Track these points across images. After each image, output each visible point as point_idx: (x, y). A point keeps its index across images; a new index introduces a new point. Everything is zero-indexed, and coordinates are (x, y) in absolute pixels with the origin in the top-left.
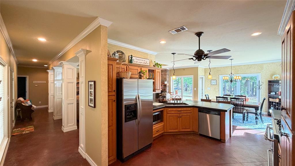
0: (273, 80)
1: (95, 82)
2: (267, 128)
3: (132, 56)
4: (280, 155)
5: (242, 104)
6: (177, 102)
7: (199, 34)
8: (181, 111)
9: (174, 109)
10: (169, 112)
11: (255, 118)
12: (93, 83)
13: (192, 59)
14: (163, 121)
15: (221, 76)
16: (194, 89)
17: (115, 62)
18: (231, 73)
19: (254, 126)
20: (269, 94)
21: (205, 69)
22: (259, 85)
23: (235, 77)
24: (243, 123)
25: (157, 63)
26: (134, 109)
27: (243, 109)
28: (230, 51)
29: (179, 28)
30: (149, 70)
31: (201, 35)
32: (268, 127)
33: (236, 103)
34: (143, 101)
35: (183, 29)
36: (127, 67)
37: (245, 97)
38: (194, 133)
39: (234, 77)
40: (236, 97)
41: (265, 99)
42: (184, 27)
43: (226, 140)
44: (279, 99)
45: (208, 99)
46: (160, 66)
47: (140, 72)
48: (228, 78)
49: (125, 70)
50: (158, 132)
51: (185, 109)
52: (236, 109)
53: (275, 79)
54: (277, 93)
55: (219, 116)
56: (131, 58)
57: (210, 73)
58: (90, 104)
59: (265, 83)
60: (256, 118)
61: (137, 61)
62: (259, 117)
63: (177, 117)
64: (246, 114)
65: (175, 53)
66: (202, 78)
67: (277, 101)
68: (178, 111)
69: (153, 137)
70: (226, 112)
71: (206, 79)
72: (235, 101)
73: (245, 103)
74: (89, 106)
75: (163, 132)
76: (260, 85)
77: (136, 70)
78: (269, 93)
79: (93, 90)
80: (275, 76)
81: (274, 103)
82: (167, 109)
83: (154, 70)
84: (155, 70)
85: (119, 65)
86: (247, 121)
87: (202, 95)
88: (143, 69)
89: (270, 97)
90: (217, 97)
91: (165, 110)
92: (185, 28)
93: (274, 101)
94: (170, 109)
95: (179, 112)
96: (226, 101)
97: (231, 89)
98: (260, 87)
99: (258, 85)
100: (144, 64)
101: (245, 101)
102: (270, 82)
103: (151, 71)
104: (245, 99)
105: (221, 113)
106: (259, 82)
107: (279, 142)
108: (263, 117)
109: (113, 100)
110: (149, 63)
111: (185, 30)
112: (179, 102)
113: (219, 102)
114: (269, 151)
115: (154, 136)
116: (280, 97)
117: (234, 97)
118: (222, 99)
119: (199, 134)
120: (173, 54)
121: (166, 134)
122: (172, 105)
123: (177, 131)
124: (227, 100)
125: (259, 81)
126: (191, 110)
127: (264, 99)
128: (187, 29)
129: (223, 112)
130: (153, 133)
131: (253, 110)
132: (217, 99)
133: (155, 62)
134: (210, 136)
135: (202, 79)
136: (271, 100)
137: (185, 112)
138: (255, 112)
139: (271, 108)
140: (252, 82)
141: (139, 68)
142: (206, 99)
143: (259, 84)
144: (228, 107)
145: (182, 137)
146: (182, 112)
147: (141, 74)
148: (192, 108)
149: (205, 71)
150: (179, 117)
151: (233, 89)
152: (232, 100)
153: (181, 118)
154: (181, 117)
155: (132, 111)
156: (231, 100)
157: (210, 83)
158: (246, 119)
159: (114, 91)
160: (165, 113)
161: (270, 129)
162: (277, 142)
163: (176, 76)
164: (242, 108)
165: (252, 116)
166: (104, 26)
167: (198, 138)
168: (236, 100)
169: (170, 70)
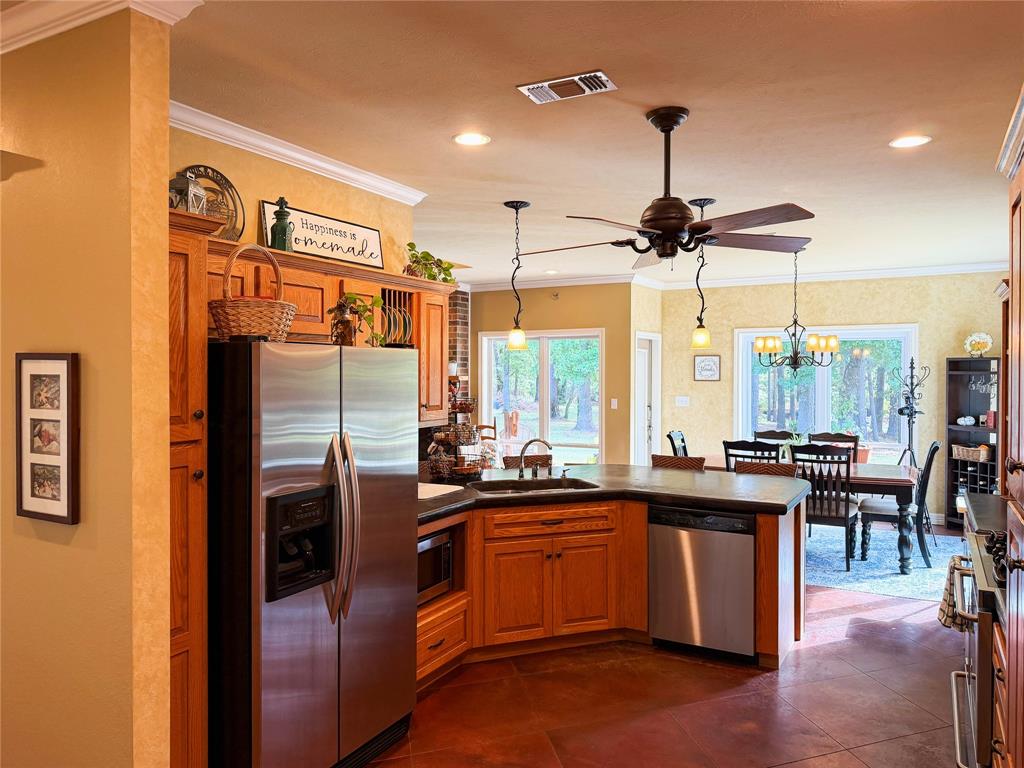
0: (967, 356)
1: (75, 362)
2: (952, 573)
3: (282, 202)
4: (999, 671)
5: (843, 473)
6: (535, 474)
7: (666, 118)
8: (561, 522)
9: (525, 515)
10: (497, 532)
11: (895, 544)
12: (60, 368)
13: (630, 247)
14: (462, 588)
15: (742, 338)
16: (608, 403)
17: (201, 237)
18: (795, 322)
19: (893, 582)
20: (950, 423)
21: (665, 295)
22: (912, 384)
23: (812, 342)
24: (848, 570)
25: (427, 256)
26: (317, 522)
27: (847, 500)
28: (811, 216)
29: (576, 78)
30: (384, 291)
31: (677, 123)
32: (953, 569)
33: (817, 472)
34: (367, 479)
35: (594, 83)
36: (257, 269)
37: (855, 439)
38: (626, 639)
39: (810, 341)
40: (813, 442)
41: (937, 448)
42: (599, 74)
43: (780, 654)
44: (989, 446)
45: (681, 454)
46: (446, 270)
47: (341, 308)
48: (778, 344)
49: (250, 291)
50: (439, 650)
51: (580, 510)
52: (818, 501)
53: (976, 354)
54: (982, 418)
55: (752, 537)
56: (280, 215)
57: (700, 320)
58: (31, 504)
59: (934, 372)
60: (903, 543)
61: (310, 234)
62: (913, 537)
63: (538, 555)
64: (859, 528)
65: (524, 204)
66: (650, 341)
67: (982, 455)
68: (543, 523)
69: (419, 677)
70: (780, 517)
71: (667, 348)
72: (812, 461)
73: (855, 473)
74: (21, 512)
75: (462, 647)
76: (915, 381)
77: (310, 293)
78: (952, 421)
79: (62, 414)
80: (975, 338)
81: (969, 469)
82: (488, 513)
83: (411, 294)
84: (415, 297)
85: (224, 260)
86: (864, 558)
87: (650, 438)
88: (353, 286)
89: (954, 438)
90: (728, 445)
91: (478, 523)
92: (604, 78)
93: (971, 459)
94: (500, 516)
95: (548, 530)
96: (773, 462)
97: (782, 402)
98: (916, 391)
99: (909, 381)
100: (350, 257)
101: (855, 461)
102: (954, 365)
103: (397, 301)
104: (855, 449)
105: (755, 519)
106: (912, 368)
107: (996, 618)
108: (927, 537)
109: (191, 472)
110: (377, 252)
111: (604, 90)
112: (543, 475)
113: (741, 469)
114: (958, 676)
115: (422, 672)
116: (993, 439)
117: (804, 442)
118: (751, 453)
119: (654, 639)
120: (516, 205)
121: (477, 658)
122: (510, 494)
123: (537, 633)
124: (777, 458)
125: (912, 363)
126: (610, 516)
127: (934, 450)
128: (611, 86)
129: (769, 518)
130: (421, 656)
131: (889, 503)
132: (728, 456)
133: (412, 246)
134: (698, 641)
135: (646, 351)
136: (959, 452)
137: (578, 526)
138: (898, 514)
139: (960, 490)
140: (875, 370)
141: (329, 278)
142: (672, 454)
143: (912, 377)
144: (789, 492)
145: (571, 666)
146: (566, 527)
147: (348, 316)
148: (614, 505)
149: (663, 304)
150: (549, 557)
151: (787, 406)
152: (799, 456)
153: (558, 563)
154: (559, 556)
155: (304, 534)
156: (795, 460)
157: (688, 371)
158: (858, 552)
159: (198, 416)
160: (474, 540)
161: (962, 575)
162: (989, 619)
163: (529, 328)
164: (843, 494)
165: (883, 535)
166: (151, 19)
167: (649, 664)
168: (814, 457)
169: (474, 294)
